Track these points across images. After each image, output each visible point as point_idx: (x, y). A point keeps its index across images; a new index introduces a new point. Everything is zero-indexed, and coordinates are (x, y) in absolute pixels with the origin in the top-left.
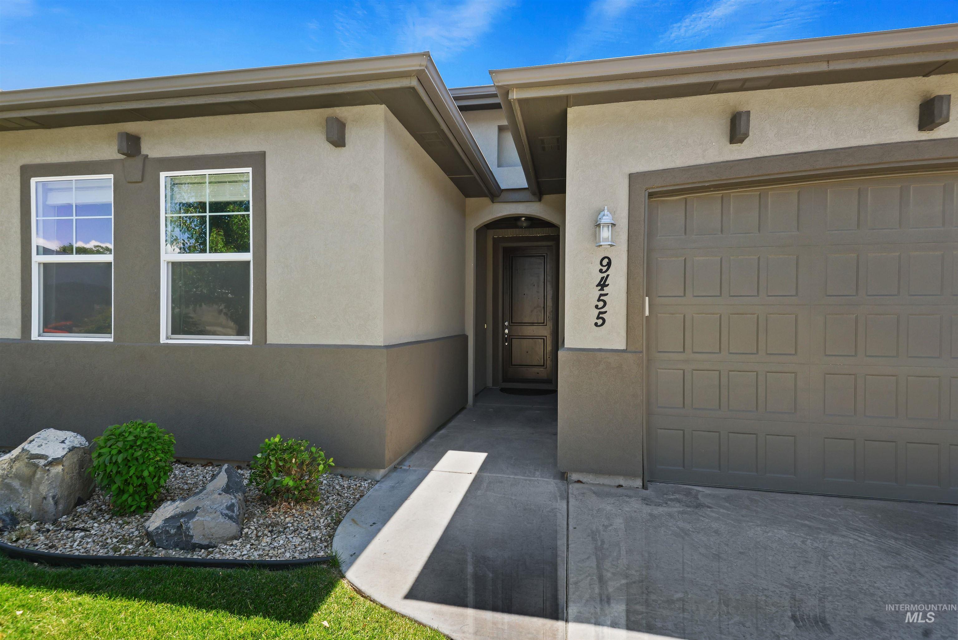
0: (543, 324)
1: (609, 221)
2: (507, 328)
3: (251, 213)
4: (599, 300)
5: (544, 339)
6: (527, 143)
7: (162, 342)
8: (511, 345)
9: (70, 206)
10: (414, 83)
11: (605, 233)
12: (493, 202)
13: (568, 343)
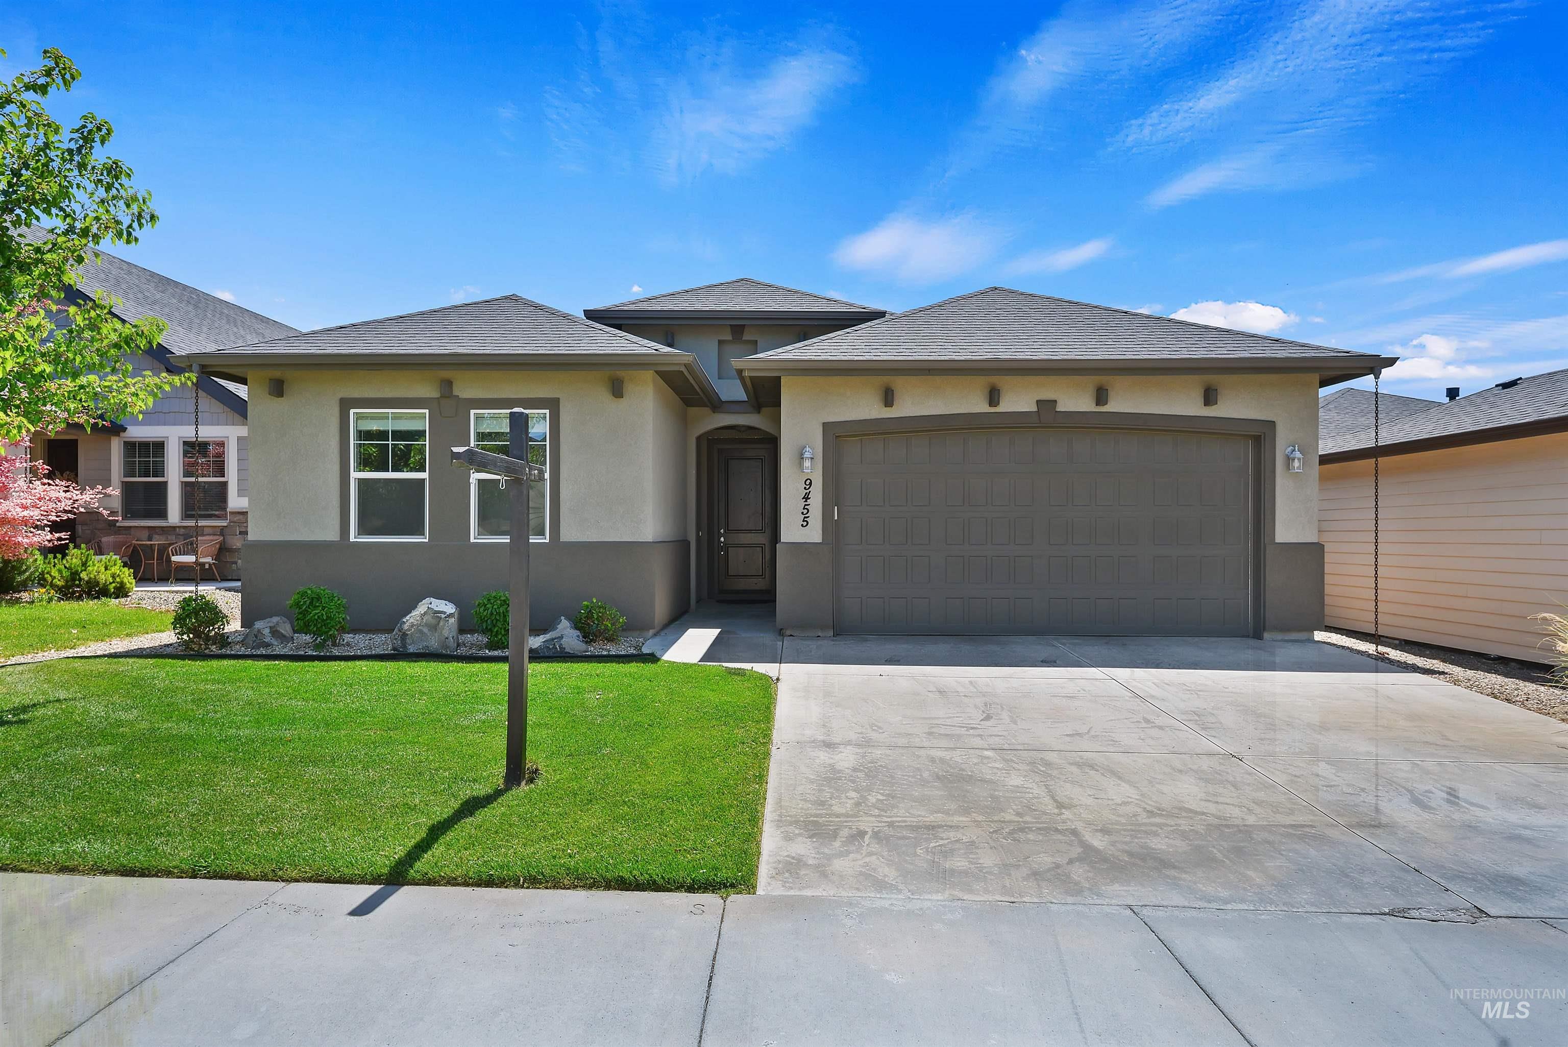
0: (761, 531)
1: (809, 456)
2: (723, 535)
3: (548, 443)
4: (804, 509)
5: (762, 547)
6: (751, 386)
7: (471, 541)
8: (727, 553)
9: (387, 432)
10: (683, 369)
11: (807, 464)
12: (714, 412)
13: (784, 539)
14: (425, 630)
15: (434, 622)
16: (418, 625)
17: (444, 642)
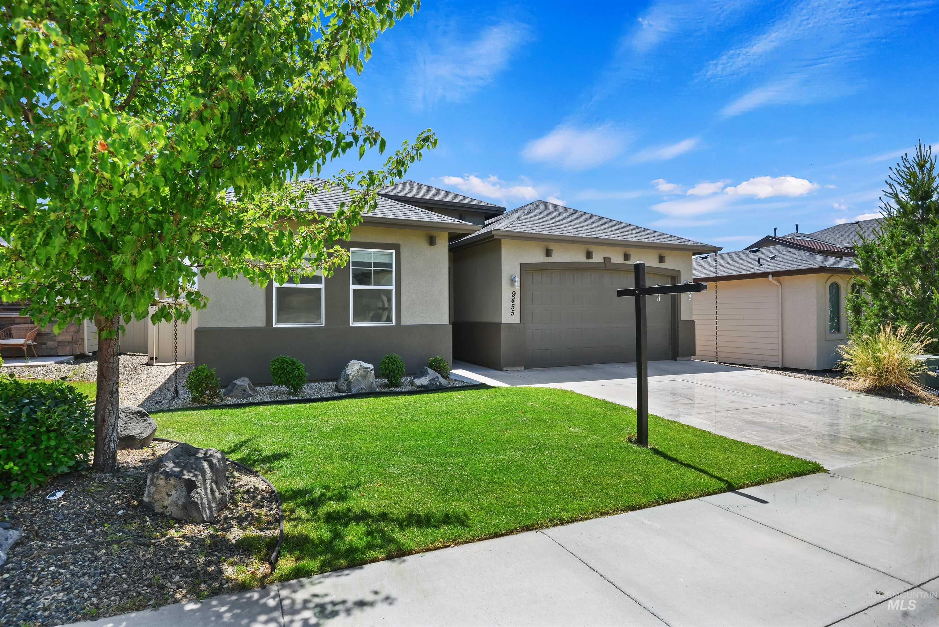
3: (394, 269)
4: (512, 306)
7: (351, 326)
11: (516, 284)
13: (503, 322)
14: (360, 379)
15: (364, 373)
16: (357, 376)
17: (370, 385)
